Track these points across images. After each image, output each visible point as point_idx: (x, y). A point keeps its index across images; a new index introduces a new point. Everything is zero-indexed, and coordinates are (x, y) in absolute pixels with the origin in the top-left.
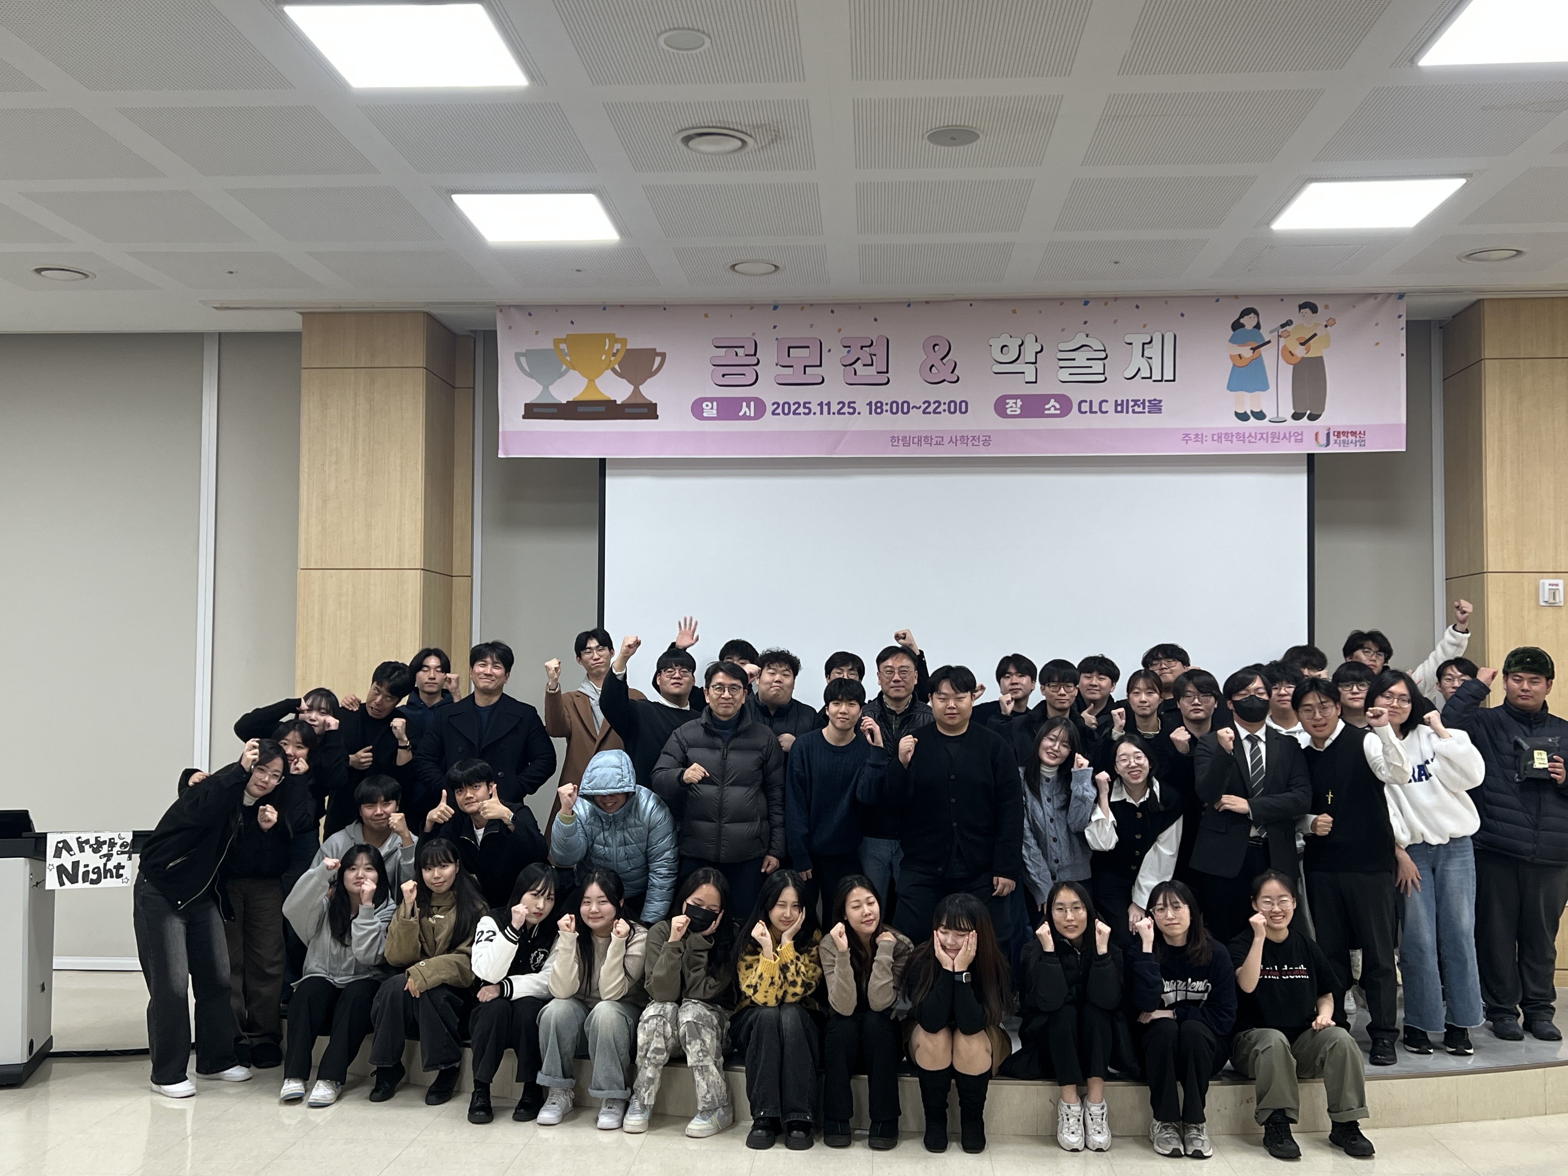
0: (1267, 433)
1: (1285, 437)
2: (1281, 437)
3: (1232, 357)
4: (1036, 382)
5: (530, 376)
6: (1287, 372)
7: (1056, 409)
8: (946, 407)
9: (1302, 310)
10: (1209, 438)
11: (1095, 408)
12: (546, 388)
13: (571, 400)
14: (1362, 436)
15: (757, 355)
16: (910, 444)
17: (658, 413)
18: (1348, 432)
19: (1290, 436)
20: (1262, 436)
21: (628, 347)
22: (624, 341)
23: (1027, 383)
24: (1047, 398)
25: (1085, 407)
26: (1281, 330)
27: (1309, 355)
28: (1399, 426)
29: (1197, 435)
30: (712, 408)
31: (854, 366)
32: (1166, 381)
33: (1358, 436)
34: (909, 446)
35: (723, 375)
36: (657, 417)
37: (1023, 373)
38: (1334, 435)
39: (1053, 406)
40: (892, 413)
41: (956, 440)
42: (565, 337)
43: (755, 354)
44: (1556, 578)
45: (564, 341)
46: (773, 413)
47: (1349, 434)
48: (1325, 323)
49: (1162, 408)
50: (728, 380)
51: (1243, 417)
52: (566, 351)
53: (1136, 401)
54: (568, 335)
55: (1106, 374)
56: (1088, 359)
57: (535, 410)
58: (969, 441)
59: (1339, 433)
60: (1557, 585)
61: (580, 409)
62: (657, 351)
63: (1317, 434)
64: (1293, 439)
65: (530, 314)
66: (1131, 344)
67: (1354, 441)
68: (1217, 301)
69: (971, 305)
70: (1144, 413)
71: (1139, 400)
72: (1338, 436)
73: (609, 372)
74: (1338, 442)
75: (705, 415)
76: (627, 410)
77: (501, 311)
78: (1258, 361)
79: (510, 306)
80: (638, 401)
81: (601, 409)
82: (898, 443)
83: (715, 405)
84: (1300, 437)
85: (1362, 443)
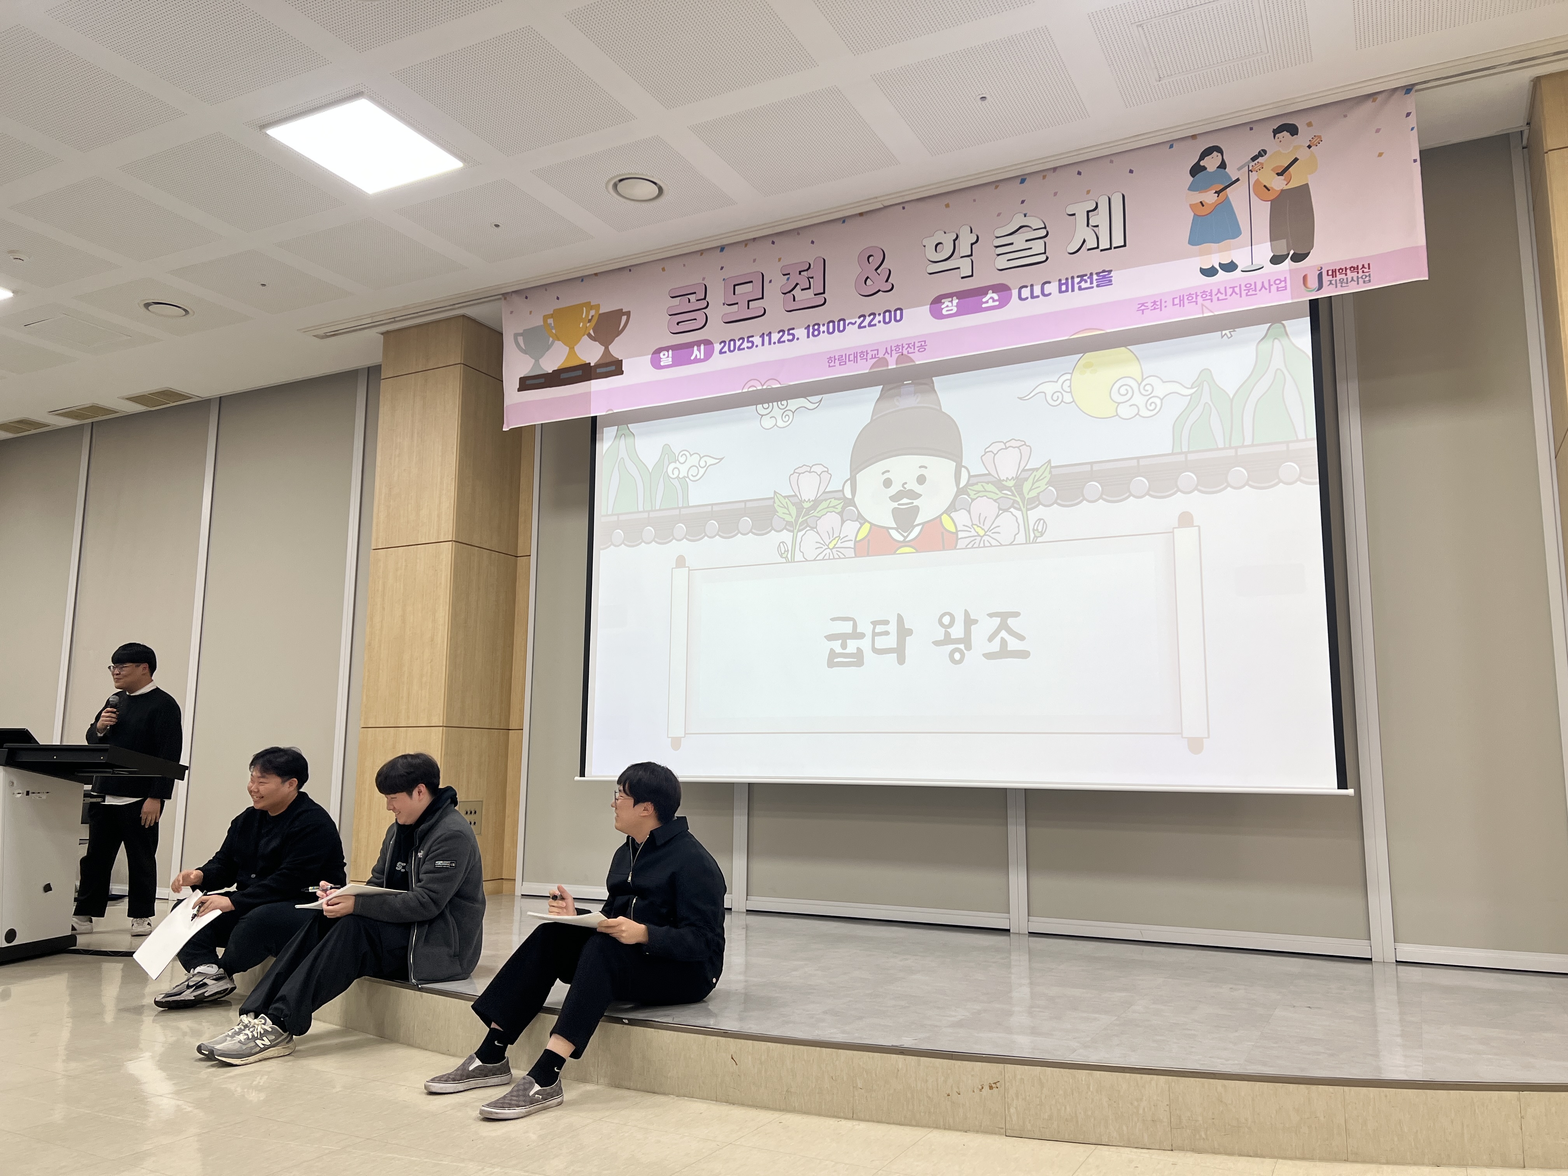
0: (1240, 285)
1: (1263, 286)
2: (1259, 286)
3: (1192, 206)
4: (971, 276)
5: (525, 352)
6: (1263, 210)
7: (994, 301)
8: (881, 318)
9: (1277, 135)
10: (1170, 303)
11: (1037, 291)
12: (537, 361)
13: (556, 369)
14: (1365, 270)
15: (707, 299)
16: (846, 362)
17: (623, 369)
18: (1346, 268)
19: (1270, 285)
20: (1234, 291)
21: (601, 311)
22: (597, 307)
23: (963, 278)
24: (983, 291)
25: (1026, 293)
26: (1253, 163)
27: (1290, 186)
28: (1417, 248)
29: (1155, 302)
30: (668, 357)
31: (792, 292)
32: (1115, 248)
33: (1360, 271)
34: (846, 364)
35: (678, 324)
36: (621, 373)
37: (959, 268)
38: (1328, 275)
40: (829, 333)
42: (552, 312)
43: (705, 299)
45: (551, 316)
46: (721, 352)
47: (1348, 271)
48: (1308, 144)
49: (1112, 279)
50: (682, 327)
51: (1209, 272)
52: (553, 325)
53: (1081, 276)
54: (554, 310)
55: (1048, 253)
56: (1027, 241)
57: (528, 382)
59: (1334, 271)
61: (563, 376)
62: (624, 311)
63: (1305, 278)
64: (1274, 288)
65: (526, 298)
66: (1074, 215)
67: (1355, 279)
68: (1173, 146)
69: (904, 208)
70: (1093, 287)
71: (1086, 275)
72: (1334, 275)
73: (586, 336)
74: (1333, 282)
75: (662, 364)
76: (599, 371)
77: (505, 299)
78: (1225, 207)
79: (511, 293)
80: (608, 360)
81: (579, 373)
82: (835, 363)
83: (670, 352)
84: (1283, 284)
85: (1367, 279)
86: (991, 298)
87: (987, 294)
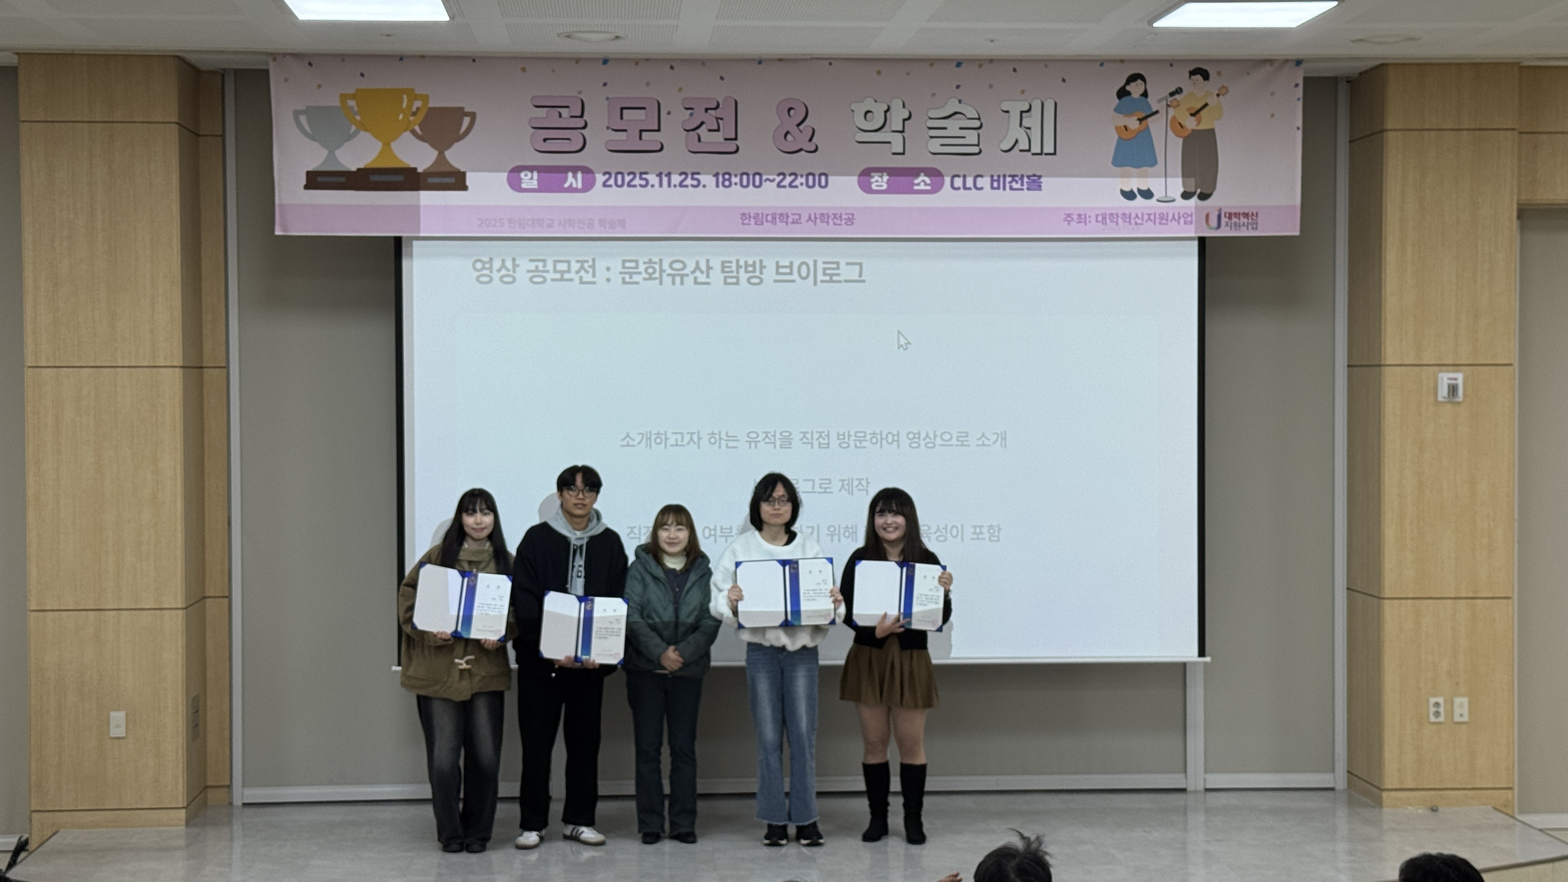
0: (1155, 214)
1: (1174, 218)
2: (1170, 217)
3: (1117, 129)
4: (903, 154)
5: (313, 138)
7: (926, 184)
8: (803, 180)
9: (1193, 77)
10: (1093, 219)
11: (970, 182)
12: (331, 152)
13: (362, 166)
15: (585, 118)
16: (762, 222)
17: (468, 183)
18: (1239, 214)
19: (1179, 218)
20: (1150, 217)
21: (431, 105)
22: (425, 98)
23: (894, 154)
24: (914, 172)
25: (958, 182)
26: (1170, 99)
27: (1200, 127)
28: (1294, 207)
29: (1080, 215)
30: (532, 178)
31: (698, 131)
32: (1047, 154)
33: (1250, 219)
34: (762, 224)
35: (545, 140)
36: (464, 188)
37: (889, 143)
38: (1225, 216)
39: (924, 181)
40: (742, 185)
41: (816, 218)
42: (353, 92)
43: (582, 116)
44: (1456, 371)
45: (353, 97)
46: (605, 185)
47: (1241, 216)
48: (1217, 92)
49: (1042, 184)
50: (549, 146)
51: (1129, 195)
52: (356, 109)
53: (1013, 176)
54: (357, 90)
55: (981, 146)
56: (961, 128)
57: (320, 179)
58: (830, 219)
59: (1230, 214)
60: (1456, 379)
61: (374, 178)
62: (466, 110)
63: (1207, 216)
64: (1182, 220)
65: (310, 64)
66: (1007, 112)
67: (1246, 224)
68: (1102, 65)
69: (830, 64)
70: (1022, 189)
71: (1017, 176)
72: (1230, 218)
73: (408, 134)
74: (1229, 224)
75: (524, 186)
76: (431, 180)
77: (275, 59)
78: (1145, 135)
79: (285, 55)
80: (443, 169)
81: (399, 178)
82: (750, 220)
83: (535, 174)
84: (1189, 219)
85: (1255, 226)
86: (922, 182)
87: (918, 176)
